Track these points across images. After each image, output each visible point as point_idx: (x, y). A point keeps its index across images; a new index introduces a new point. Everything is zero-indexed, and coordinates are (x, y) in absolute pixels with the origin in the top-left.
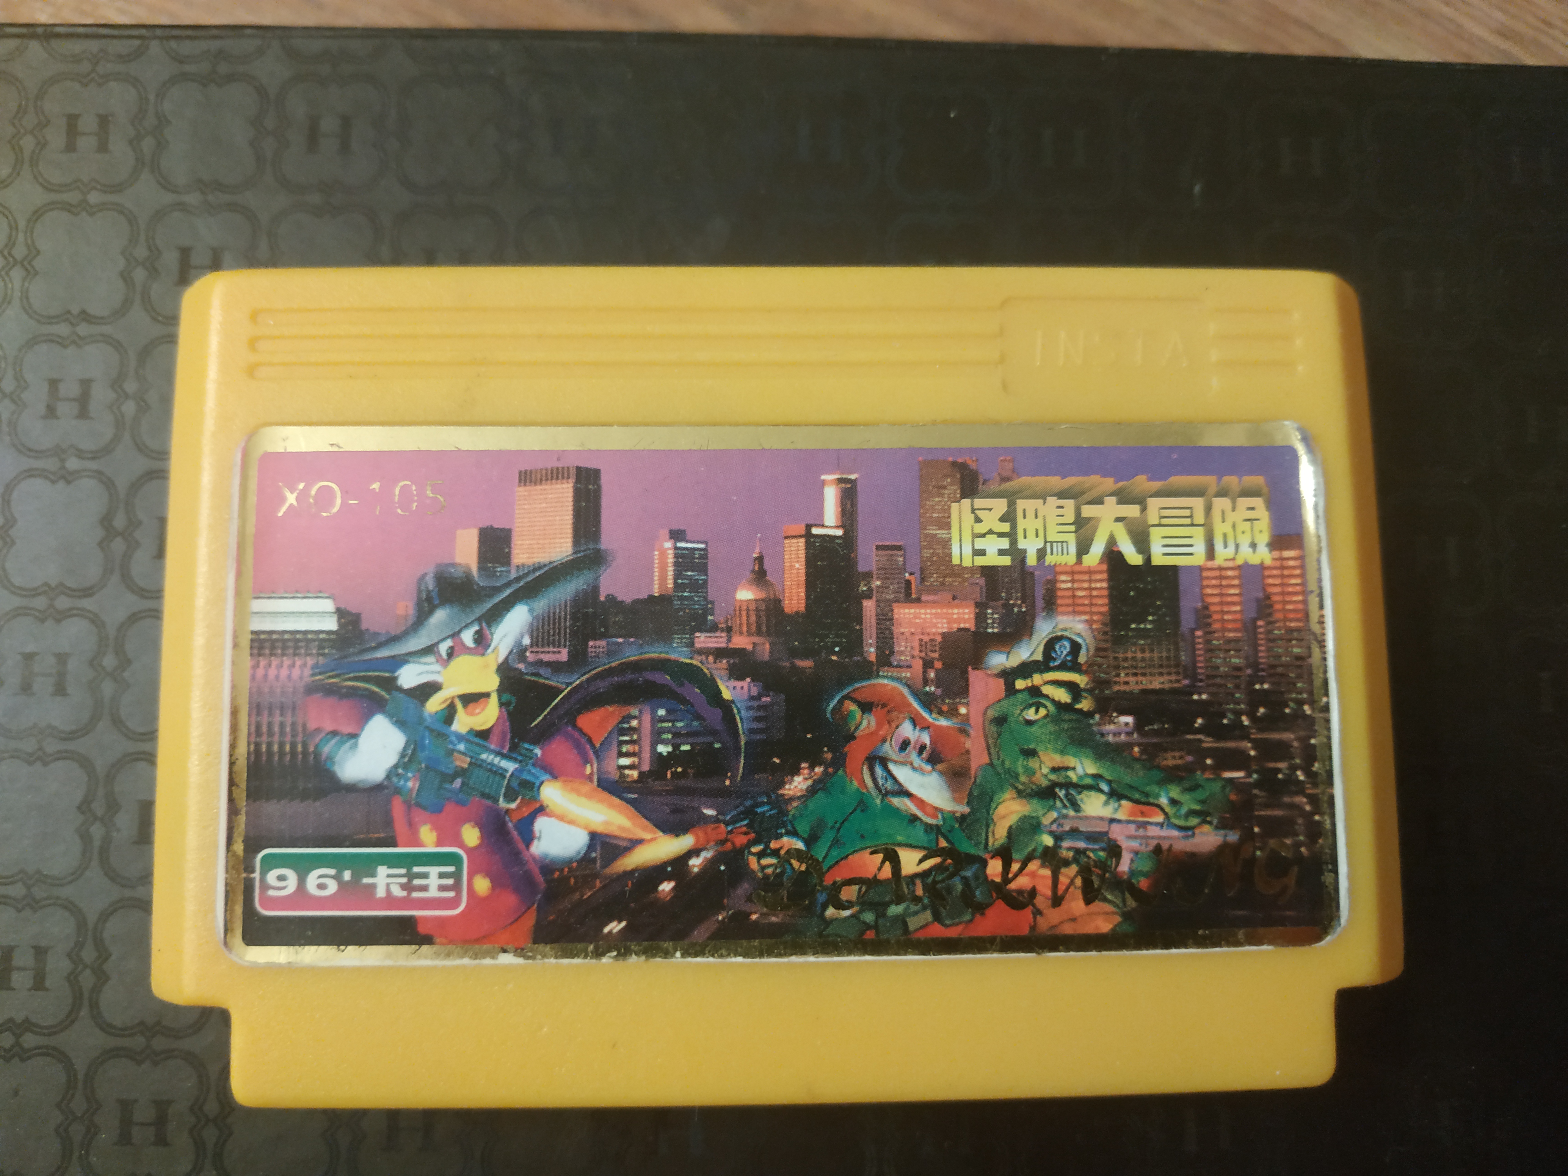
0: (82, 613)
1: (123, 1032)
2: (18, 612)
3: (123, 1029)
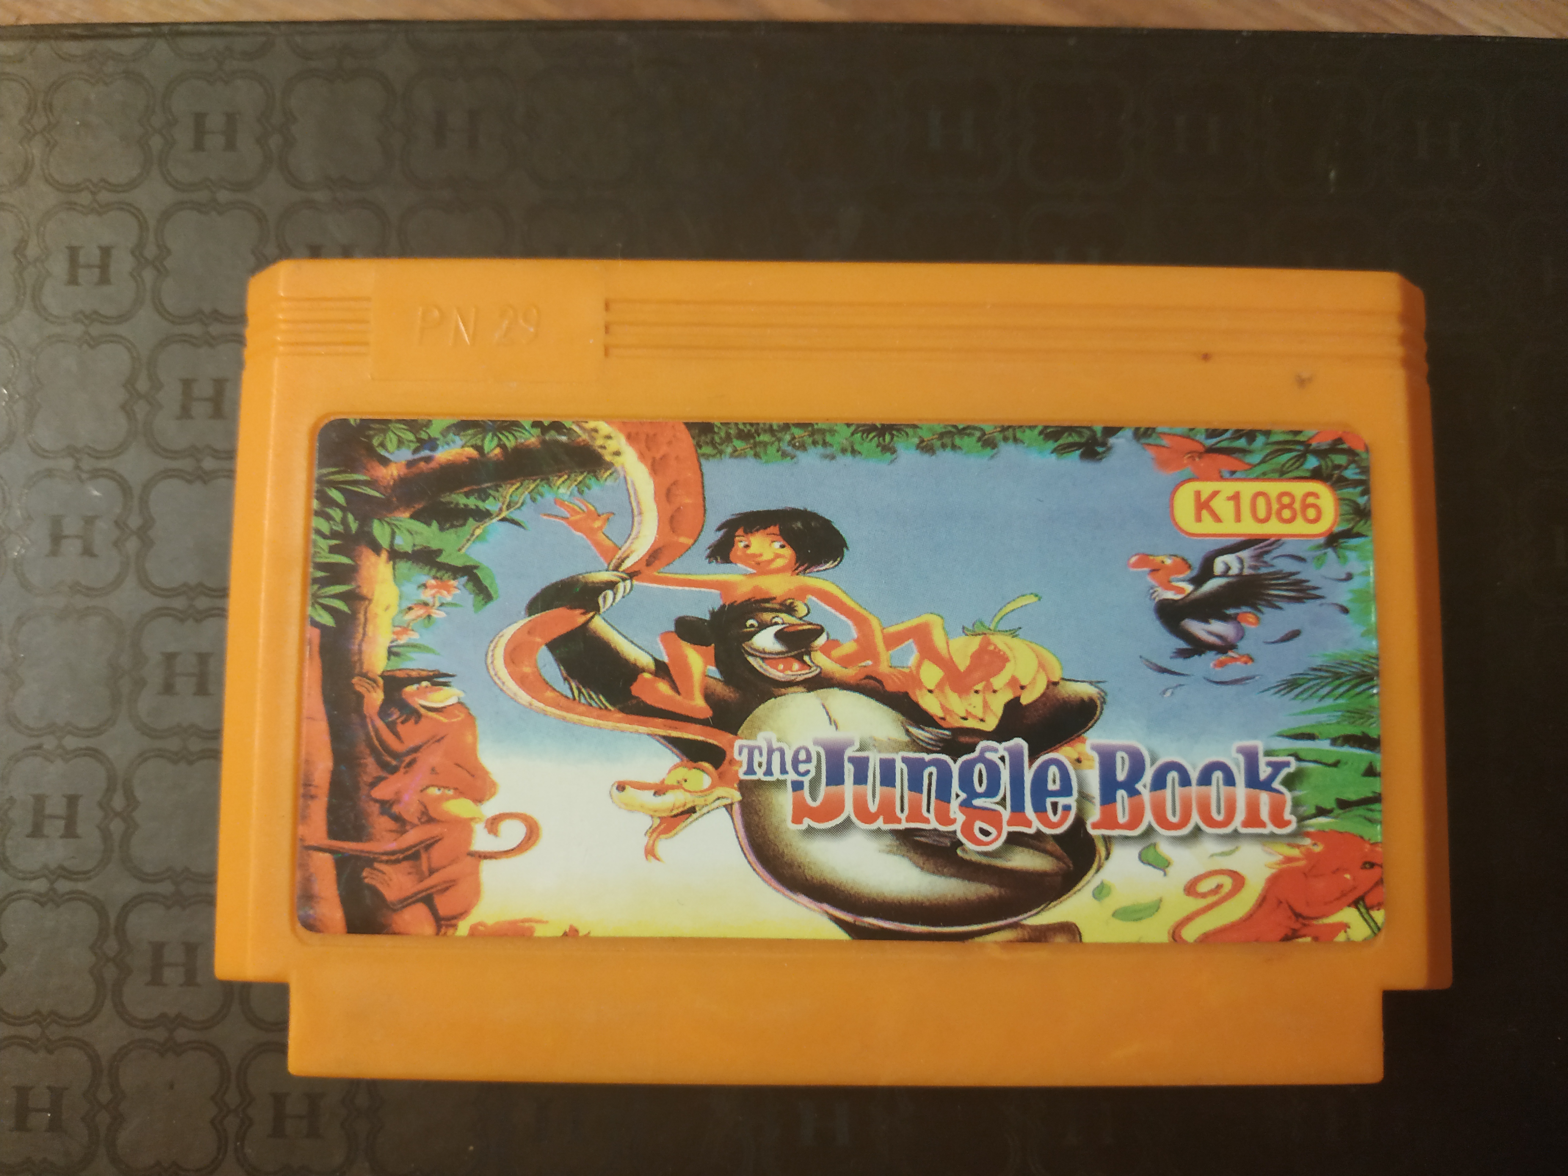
1: (274, 1027)
2: (159, 613)
3: (274, 1024)
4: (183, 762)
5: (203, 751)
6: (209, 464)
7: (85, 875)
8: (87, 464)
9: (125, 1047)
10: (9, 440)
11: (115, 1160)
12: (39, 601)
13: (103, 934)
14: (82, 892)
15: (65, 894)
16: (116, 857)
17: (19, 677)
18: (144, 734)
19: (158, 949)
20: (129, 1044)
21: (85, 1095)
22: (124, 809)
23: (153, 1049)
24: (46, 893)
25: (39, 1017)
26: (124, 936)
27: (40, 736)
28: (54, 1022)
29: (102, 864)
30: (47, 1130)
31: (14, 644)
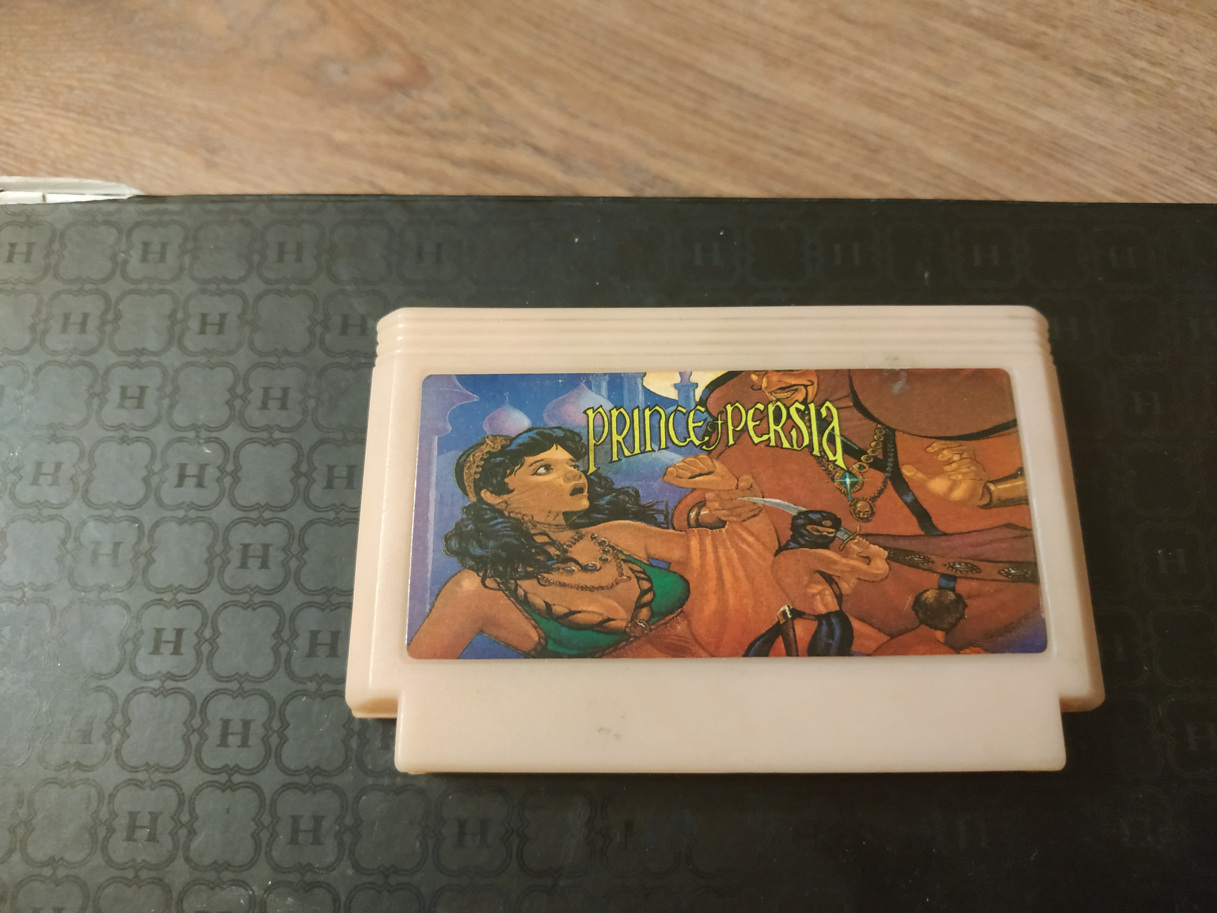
0: (279, 521)
1: (295, 773)
2: (240, 520)
3: (296, 771)
4: (249, 609)
5: (262, 602)
6: (277, 435)
7: (183, 678)
8: (204, 434)
9: (201, 786)
10: (157, 421)
11: (188, 860)
12: (168, 513)
13: (192, 715)
14: (180, 688)
15: (170, 689)
16: (204, 667)
17: (152, 558)
18: (227, 592)
19: (226, 723)
20: (203, 784)
21: (172, 818)
22: (211, 637)
23: (218, 788)
24: (159, 689)
25: (148, 767)
26: (206, 715)
27: (162, 593)
28: (157, 770)
29: (195, 671)
30: (146, 841)
31: (151, 537)
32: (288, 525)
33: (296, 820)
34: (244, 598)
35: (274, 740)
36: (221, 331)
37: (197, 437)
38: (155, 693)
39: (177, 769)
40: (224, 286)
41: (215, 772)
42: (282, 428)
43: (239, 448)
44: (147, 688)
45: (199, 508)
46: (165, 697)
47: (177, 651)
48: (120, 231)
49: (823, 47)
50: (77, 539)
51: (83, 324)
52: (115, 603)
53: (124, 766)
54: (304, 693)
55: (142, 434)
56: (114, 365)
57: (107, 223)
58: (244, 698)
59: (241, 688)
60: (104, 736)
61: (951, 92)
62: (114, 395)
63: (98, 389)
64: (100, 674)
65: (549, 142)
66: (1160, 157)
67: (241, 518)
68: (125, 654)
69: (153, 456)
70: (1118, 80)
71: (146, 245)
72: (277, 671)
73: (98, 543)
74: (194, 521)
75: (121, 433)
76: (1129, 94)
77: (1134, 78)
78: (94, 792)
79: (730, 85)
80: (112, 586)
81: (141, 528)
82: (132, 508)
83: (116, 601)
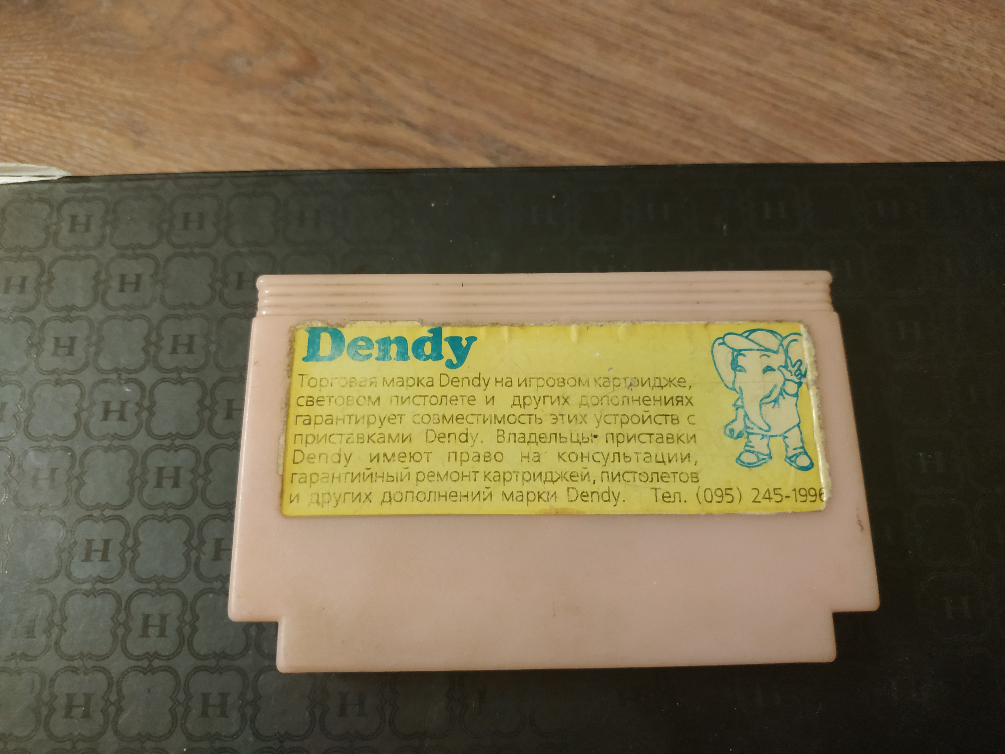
0: (188, 447)
1: (205, 657)
2: (156, 447)
3: (205, 656)
4: (164, 521)
5: (175, 515)
6: (185, 375)
7: (110, 580)
8: (124, 376)
9: (126, 670)
10: (86, 365)
11: (116, 732)
12: (96, 443)
13: (118, 611)
14: (109, 589)
15: (100, 590)
16: (127, 571)
17: (83, 480)
18: (145, 507)
19: (147, 617)
20: (128, 669)
21: (103, 698)
22: (133, 546)
23: (140, 671)
24: (90, 590)
25: (82, 656)
26: (129, 611)
27: (92, 510)
28: (90, 658)
29: (120, 574)
30: (83, 717)
31: (82, 464)
32: (195, 451)
33: (206, 697)
34: (160, 512)
35: (187, 630)
36: (137, 289)
37: (119, 378)
38: (87, 594)
39: (107, 656)
40: (139, 251)
41: (138, 658)
42: (189, 369)
43: (154, 387)
44: (81, 589)
45: (121, 438)
46: (96, 597)
47: (105, 558)
48: (51, 207)
49: (646, 33)
50: (20, 466)
51: (22, 286)
52: (52, 519)
53: (62, 656)
54: (212, 590)
55: (72, 377)
56: (49, 320)
57: (41, 200)
58: (161, 596)
59: (159, 588)
60: (44, 631)
61: (753, 69)
62: (49, 345)
63: (35, 340)
64: (41, 579)
65: (419, 119)
66: (928, 119)
67: (156, 445)
68: (62, 562)
69: (82, 395)
70: (892, 56)
71: (74, 218)
72: (188, 573)
73: (38, 469)
74: (117, 449)
75: (56, 376)
76: (902, 68)
77: (906, 54)
78: (37, 678)
79: (569, 67)
80: (50, 505)
81: (73, 456)
82: (66, 439)
83: (53, 518)
